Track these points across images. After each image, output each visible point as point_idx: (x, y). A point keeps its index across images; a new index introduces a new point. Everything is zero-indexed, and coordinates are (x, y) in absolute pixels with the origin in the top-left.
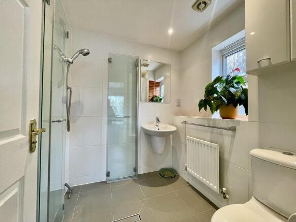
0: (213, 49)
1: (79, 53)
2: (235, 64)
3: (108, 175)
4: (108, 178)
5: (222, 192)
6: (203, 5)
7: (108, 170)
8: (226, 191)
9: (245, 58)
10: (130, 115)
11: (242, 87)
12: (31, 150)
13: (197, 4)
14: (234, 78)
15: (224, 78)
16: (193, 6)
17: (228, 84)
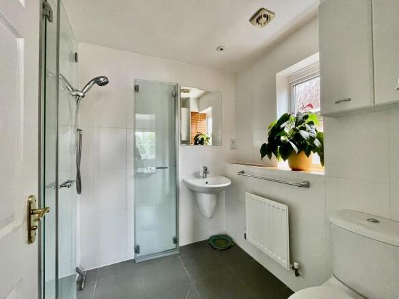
0: (277, 74)
1: (94, 83)
2: (306, 96)
3: (137, 250)
4: (138, 255)
5: (293, 268)
6: (265, 19)
7: (137, 244)
8: (299, 266)
9: (319, 88)
10: (167, 165)
11: (316, 130)
12: (30, 240)
13: (257, 17)
14: (306, 117)
15: (293, 117)
16: (251, 20)
17: (298, 125)
